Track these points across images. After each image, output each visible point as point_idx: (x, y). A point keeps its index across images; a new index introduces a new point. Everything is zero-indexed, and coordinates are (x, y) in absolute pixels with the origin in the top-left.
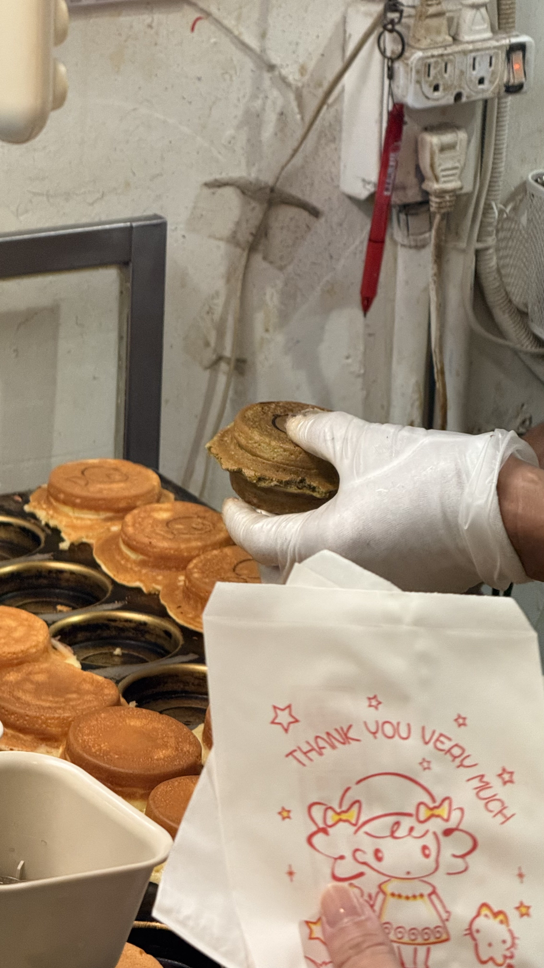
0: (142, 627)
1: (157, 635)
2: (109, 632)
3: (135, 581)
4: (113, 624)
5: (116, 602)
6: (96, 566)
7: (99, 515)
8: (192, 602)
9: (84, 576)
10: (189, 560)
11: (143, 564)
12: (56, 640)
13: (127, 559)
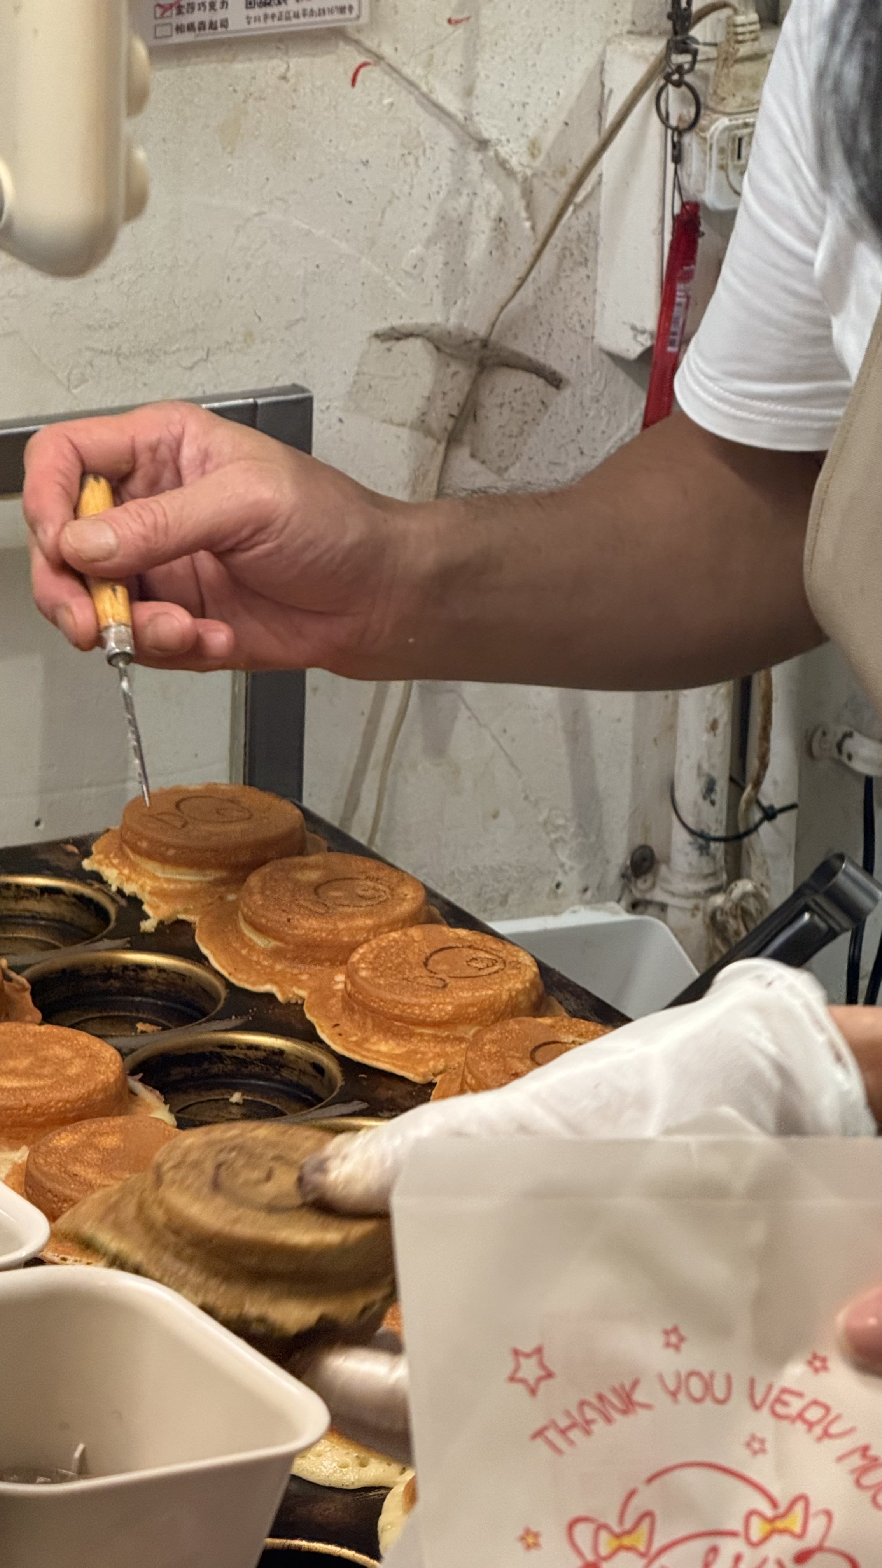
0: (276, 1058)
1: (300, 1071)
2: (221, 1066)
3: (265, 983)
4: (228, 1052)
5: (233, 1017)
6: (200, 959)
7: (205, 876)
8: (357, 1017)
9: (182, 976)
10: (353, 948)
11: (277, 954)
12: (135, 1080)
13: (252, 947)
